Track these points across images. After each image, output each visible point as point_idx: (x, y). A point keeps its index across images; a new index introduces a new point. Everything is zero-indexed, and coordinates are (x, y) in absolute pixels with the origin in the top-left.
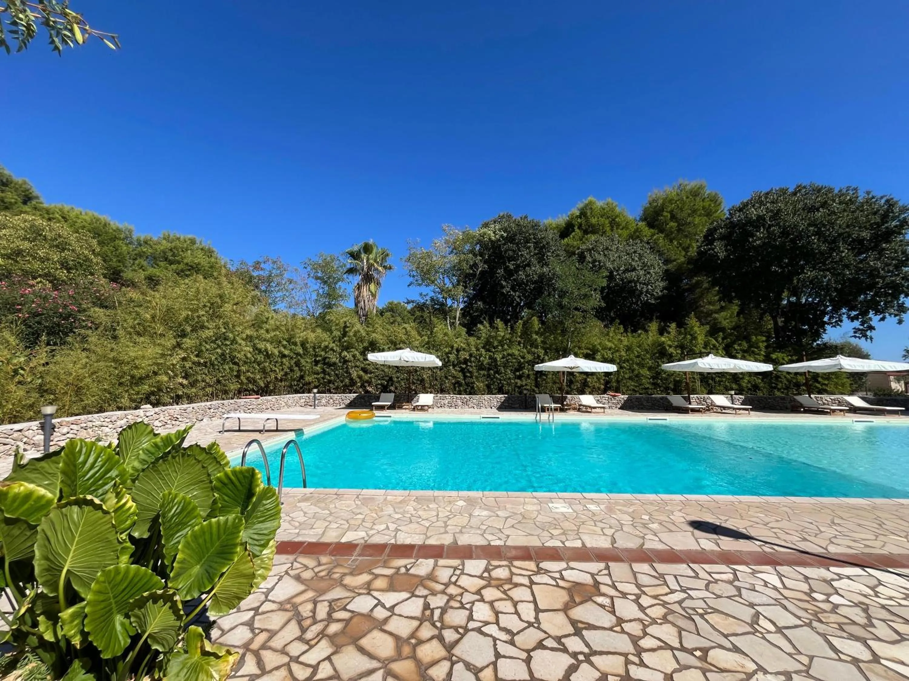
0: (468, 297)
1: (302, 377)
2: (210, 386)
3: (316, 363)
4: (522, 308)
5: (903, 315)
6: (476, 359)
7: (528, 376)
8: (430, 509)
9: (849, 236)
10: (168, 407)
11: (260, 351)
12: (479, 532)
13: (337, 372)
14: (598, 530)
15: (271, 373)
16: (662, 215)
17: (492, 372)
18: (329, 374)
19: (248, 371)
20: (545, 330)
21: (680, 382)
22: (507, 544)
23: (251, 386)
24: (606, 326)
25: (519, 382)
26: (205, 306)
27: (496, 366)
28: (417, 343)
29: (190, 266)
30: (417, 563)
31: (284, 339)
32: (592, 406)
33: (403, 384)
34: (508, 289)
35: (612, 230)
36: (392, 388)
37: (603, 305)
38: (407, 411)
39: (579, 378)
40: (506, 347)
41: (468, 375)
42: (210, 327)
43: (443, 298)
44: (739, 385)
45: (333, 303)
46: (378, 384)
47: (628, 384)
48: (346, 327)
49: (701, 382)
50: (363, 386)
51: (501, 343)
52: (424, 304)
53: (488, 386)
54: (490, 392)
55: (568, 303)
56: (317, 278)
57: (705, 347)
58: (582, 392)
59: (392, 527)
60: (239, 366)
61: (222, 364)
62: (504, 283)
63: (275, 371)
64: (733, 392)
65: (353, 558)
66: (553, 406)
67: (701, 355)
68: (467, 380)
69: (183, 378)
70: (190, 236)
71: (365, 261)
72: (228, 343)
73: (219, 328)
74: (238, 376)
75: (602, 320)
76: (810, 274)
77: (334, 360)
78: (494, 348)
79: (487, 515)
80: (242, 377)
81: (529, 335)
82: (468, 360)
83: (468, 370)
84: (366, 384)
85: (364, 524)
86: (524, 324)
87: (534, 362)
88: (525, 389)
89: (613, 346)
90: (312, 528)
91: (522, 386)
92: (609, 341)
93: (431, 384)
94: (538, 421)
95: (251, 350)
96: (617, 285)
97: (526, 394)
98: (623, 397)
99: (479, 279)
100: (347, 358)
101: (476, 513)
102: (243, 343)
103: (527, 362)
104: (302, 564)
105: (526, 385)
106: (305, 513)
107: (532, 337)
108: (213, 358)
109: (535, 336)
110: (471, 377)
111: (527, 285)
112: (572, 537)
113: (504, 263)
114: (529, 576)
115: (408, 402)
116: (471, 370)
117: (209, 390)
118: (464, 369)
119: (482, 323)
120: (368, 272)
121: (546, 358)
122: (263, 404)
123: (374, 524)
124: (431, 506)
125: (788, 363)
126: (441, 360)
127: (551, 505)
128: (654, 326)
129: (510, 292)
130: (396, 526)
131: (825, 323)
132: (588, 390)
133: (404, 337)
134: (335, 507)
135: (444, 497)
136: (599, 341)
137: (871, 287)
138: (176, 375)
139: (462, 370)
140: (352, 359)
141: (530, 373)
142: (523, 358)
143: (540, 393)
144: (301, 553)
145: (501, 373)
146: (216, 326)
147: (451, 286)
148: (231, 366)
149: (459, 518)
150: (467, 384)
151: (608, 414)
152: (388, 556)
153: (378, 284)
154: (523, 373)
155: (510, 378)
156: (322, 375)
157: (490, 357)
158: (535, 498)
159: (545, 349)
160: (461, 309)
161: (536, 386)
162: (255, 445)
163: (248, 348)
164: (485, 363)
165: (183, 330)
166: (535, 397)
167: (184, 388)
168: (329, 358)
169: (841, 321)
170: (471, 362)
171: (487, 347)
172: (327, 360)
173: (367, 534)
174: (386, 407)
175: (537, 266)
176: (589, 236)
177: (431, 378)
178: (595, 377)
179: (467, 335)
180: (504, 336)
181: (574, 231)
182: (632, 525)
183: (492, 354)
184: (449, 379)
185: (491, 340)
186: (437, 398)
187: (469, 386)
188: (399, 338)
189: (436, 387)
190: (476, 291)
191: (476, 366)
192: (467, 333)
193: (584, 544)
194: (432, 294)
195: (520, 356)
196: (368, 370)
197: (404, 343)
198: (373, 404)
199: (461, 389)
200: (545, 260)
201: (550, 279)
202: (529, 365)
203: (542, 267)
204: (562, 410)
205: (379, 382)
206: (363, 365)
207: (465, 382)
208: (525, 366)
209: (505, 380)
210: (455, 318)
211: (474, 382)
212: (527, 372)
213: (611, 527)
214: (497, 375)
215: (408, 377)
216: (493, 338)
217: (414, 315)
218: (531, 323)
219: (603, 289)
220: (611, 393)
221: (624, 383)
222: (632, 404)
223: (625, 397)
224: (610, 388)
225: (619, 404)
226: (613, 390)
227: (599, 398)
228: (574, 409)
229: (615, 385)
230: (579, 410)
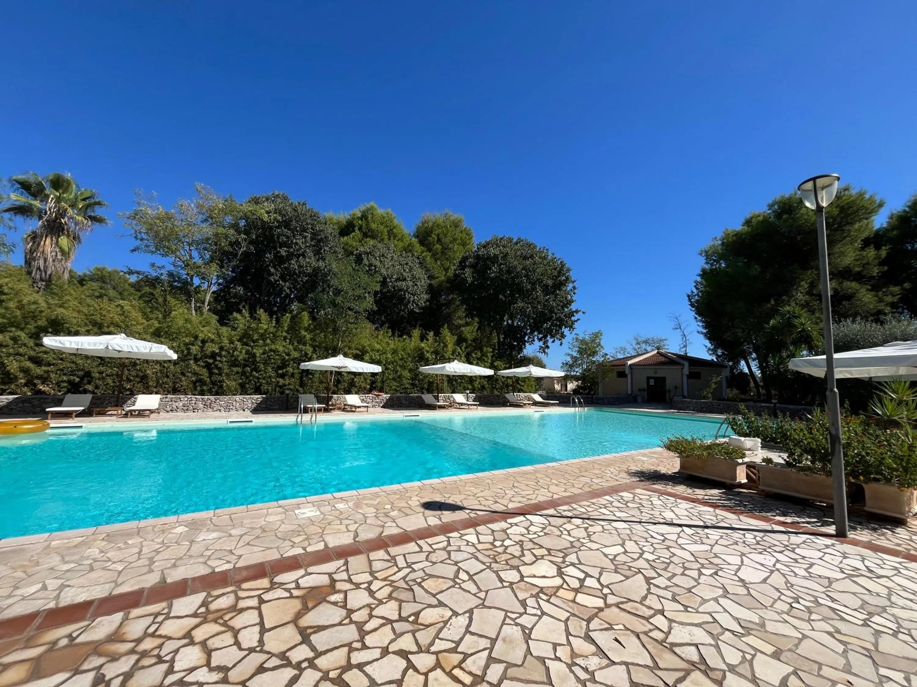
0: (224, 279)
4: (291, 301)
5: (563, 340)
6: (229, 353)
7: (293, 375)
8: (129, 547)
9: (542, 282)
12: (201, 560)
14: (343, 527)
16: (431, 236)
17: (249, 369)
20: (315, 327)
21: (432, 383)
22: (237, 566)
24: (376, 329)
25: (281, 381)
27: (254, 362)
28: (138, 328)
30: (92, 625)
32: (357, 405)
33: (109, 381)
34: (277, 278)
35: (389, 239)
36: (90, 387)
37: (375, 308)
38: (114, 418)
39: (347, 378)
40: (268, 341)
41: (216, 371)
43: (188, 274)
44: (473, 386)
46: (62, 382)
47: (391, 384)
49: (448, 383)
50: (30, 384)
51: (263, 337)
52: (157, 278)
53: (242, 386)
54: (244, 392)
55: (342, 301)
57: (453, 355)
58: (349, 392)
59: (54, 584)
62: (272, 270)
64: (468, 392)
66: (317, 406)
67: (449, 360)
68: (214, 378)
75: (373, 322)
76: (520, 304)
78: (254, 342)
79: (216, 537)
81: (297, 330)
82: (217, 354)
83: (216, 366)
84: (37, 381)
86: (293, 318)
87: (300, 360)
88: (288, 389)
89: (381, 349)
91: (284, 385)
92: (378, 343)
93: (158, 382)
94: (299, 423)
96: (389, 291)
97: (288, 394)
98: (385, 397)
99: (241, 260)
101: (201, 537)
103: (292, 360)
105: (289, 384)
107: (300, 333)
109: (303, 333)
110: (220, 374)
111: (299, 276)
112: (315, 541)
114: (259, 596)
115: (117, 406)
116: (220, 365)
118: (211, 364)
119: (239, 311)
120: (56, 219)
121: (315, 356)
123: (17, 588)
124: (130, 542)
125: (503, 370)
126: (176, 352)
127: (297, 512)
128: (416, 333)
129: (278, 281)
130: (61, 582)
131: (525, 341)
132: (354, 390)
133: (117, 319)
135: (154, 527)
136: (368, 343)
137: (550, 319)
139: (208, 366)
140: (11, 342)
141: (296, 371)
142: (288, 354)
143: (305, 393)
145: (260, 371)
147: (200, 262)
149: (173, 549)
151: (371, 413)
152: (39, 628)
153: (75, 238)
154: (287, 372)
155: (270, 377)
157: (247, 352)
158: (281, 507)
159: (314, 347)
160: (214, 292)
161: (301, 386)
164: (239, 359)
166: (298, 397)
169: (534, 341)
170: (221, 356)
171: (245, 340)
174: (74, 414)
175: (313, 258)
176: (368, 239)
177: (159, 374)
178: (362, 377)
179: (218, 324)
180: (267, 329)
181: (354, 231)
182: (375, 516)
183: (250, 349)
184: (188, 377)
185: (251, 332)
186: (167, 400)
187: (217, 385)
188: (108, 319)
189: (167, 386)
190: (236, 273)
191: (228, 362)
192: (218, 321)
193: (326, 545)
194: (172, 268)
195: (285, 353)
196: (42, 360)
197: (117, 326)
198: (47, 410)
199: (205, 388)
200: (321, 254)
201: (326, 275)
202: (294, 363)
203: (318, 260)
204: (326, 410)
205: (65, 378)
206: (32, 353)
207: (211, 381)
208: (289, 364)
209: (264, 379)
210: (203, 303)
211: (223, 380)
212: (291, 370)
213: (355, 523)
214: (255, 373)
215: (120, 373)
216: (253, 330)
217: (140, 291)
218: (300, 318)
219: (376, 293)
220: (375, 393)
221: (387, 383)
222: (392, 403)
223: (388, 396)
224: (374, 388)
225: (382, 403)
226: (377, 390)
227: (364, 397)
228: (339, 409)
229: (379, 385)
230: (344, 410)
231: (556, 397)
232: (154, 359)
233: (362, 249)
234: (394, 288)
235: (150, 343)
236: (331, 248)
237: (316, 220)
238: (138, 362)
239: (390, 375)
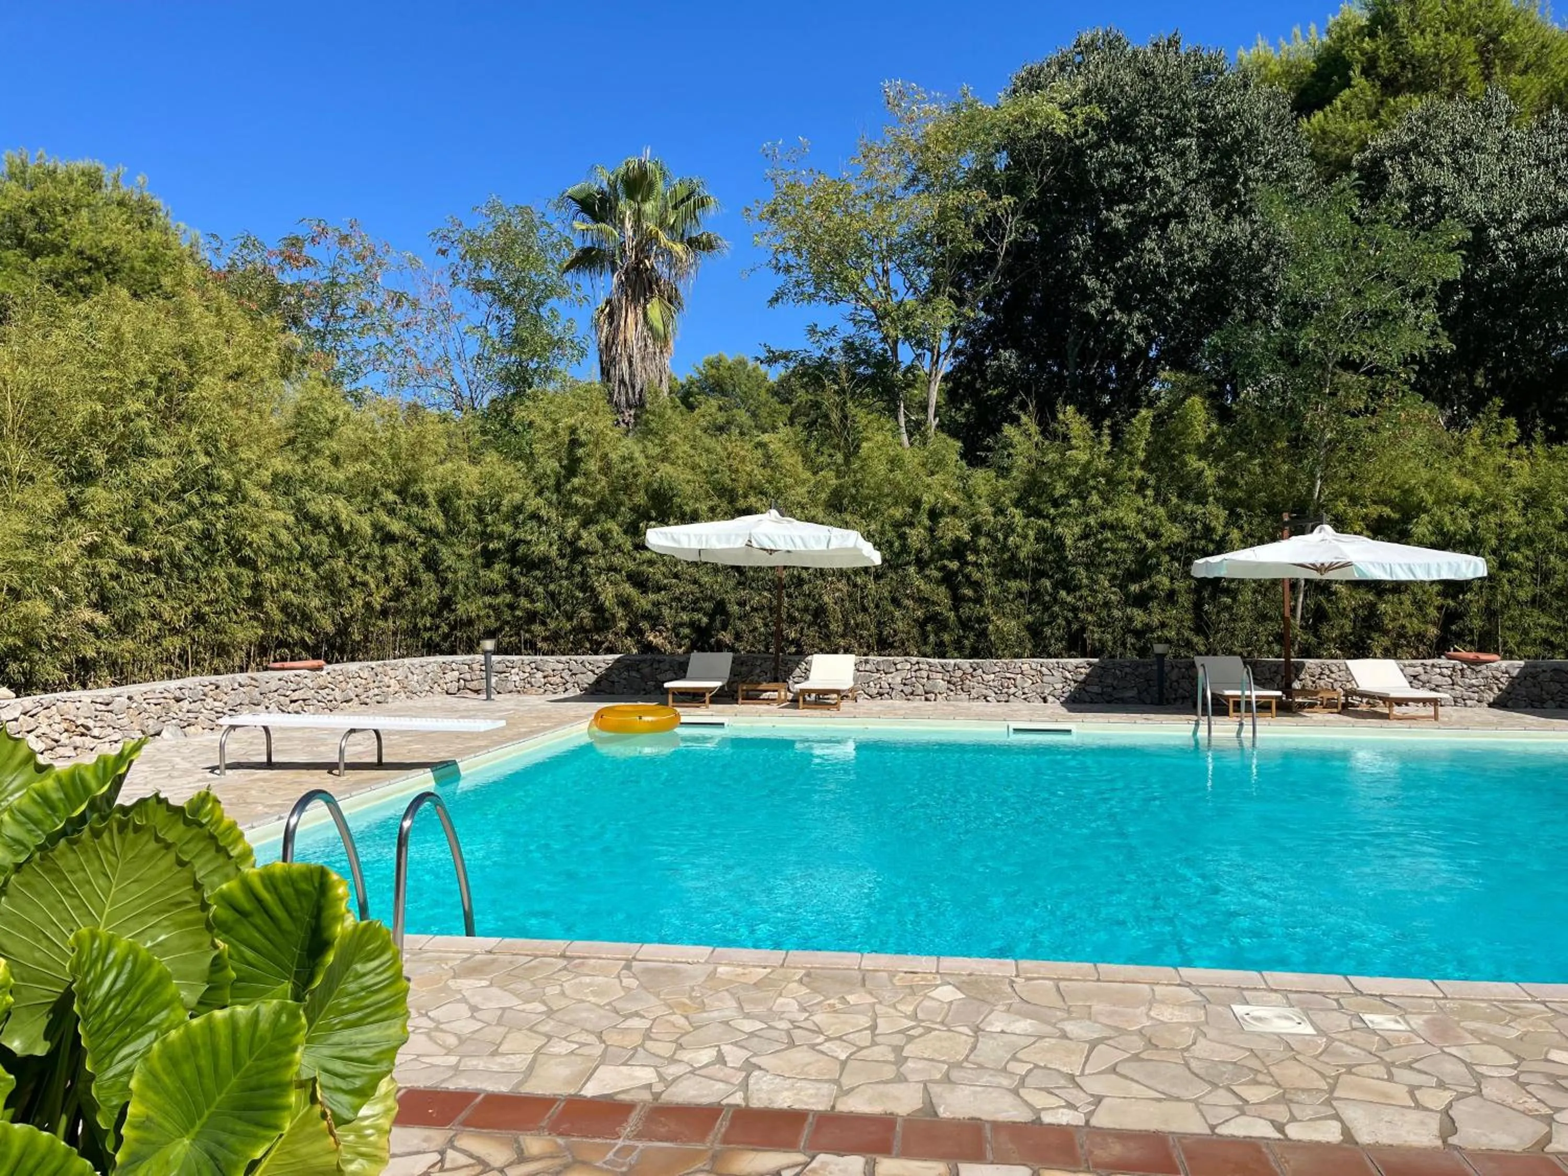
0: (967, 334)
1: (446, 603)
2: (175, 631)
3: (489, 557)
4: (1152, 369)
6: (995, 540)
7: (1171, 596)
8: (850, 1009)
10: (58, 695)
11: (317, 524)
12: (1005, 1082)
13: (552, 587)
14: (1400, 1094)
15: (352, 592)
17: (1047, 583)
18: (528, 594)
19: (285, 586)
20: (1230, 440)
22: (1094, 1122)
23: (294, 632)
24: (1452, 422)
25: (1139, 617)
26: (142, 385)
27: (1061, 563)
28: (799, 493)
29: (90, 259)
30: (814, 1164)
31: (387, 486)
32: (1394, 694)
33: (759, 623)
34: (1105, 304)
35: (1487, 78)
36: (726, 637)
37: (1447, 346)
38: (774, 707)
39: (1349, 601)
40: (1095, 499)
41: (969, 592)
42: (163, 449)
43: (884, 339)
45: (533, 365)
46: (682, 625)
47: (1526, 622)
48: (575, 443)
50: (634, 630)
51: (1079, 487)
52: (824, 363)
53: (1034, 631)
54: (1041, 650)
55: (1318, 342)
56: (478, 286)
58: (1361, 651)
59: (735, 1056)
60: (255, 569)
61: (205, 564)
62: (1092, 283)
63: (365, 584)
65: (620, 1143)
66: (1255, 693)
68: (966, 611)
69: (95, 606)
70: (83, 164)
71: (628, 225)
72: (220, 498)
73: (190, 453)
74: (255, 602)
75: (1443, 401)
77: (543, 548)
78: (1056, 504)
79: (1030, 1030)
80: (267, 604)
81: (1173, 457)
82: (966, 544)
83: (968, 577)
84: (644, 625)
85: (649, 1044)
86: (1159, 421)
87: (1192, 549)
88: (1160, 640)
89: (1478, 492)
90: (494, 1054)
91: (1148, 628)
92: (1463, 473)
93: (846, 624)
94: (1203, 742)
95: (291, 519)
96: (1500, 274)
97: (1161, 656)
98: (1505, 667)
99: (1008, 272)
100: (581, 544)
101: (996, 1024)
102: (265, 498)
103: (1168, 550)
104: (471, 1156)
105: (1163, 625)
106: (474, 1009)
107: (1184, 464)
108: (179, 546)
109: (1194, 462)
110: (978, 601)
111: (1170, 286)
112: (1309, 1112)
113: (1093, 211)
115: (776, 680)
116: (976, 576)
117: (173, 643)
118: (954, 574)
119: (1015, 420)
120: (639, 261)
121: (1235, 534)
122: (334, 684)
123: (680, 1047)
124: (851, 999)
126: (878, 546)
127: (1239, 1009)
129: (1110, 311)
130: (745, 1054)
132: (1379, 641)
133: (760, 475)
134: (563, 993)
135: (892, 974)
136: (1425, 474)
138: (74, 599)
139: (948, 579)
140: (600, 544)
141: (1180, 585)
142: (1154, 535)
143: (1212, 651)
144: (466, 1123)
145: (1078, 587)
146: (180, 447)
147: (910, 301)
148: (234, 570)
149: (940, 1039)
150: (964, 624)
151: (1449, 725)
152: (726, 1140)
153: (672, 299)
154: (1153, 587)
155: (1107, 604)
156: (508, 597)
157: (1042, 536)
158: (1189, 985)
159: (1231, 507)
160: (945, 378)
161: (1199, 630)
162: (318, 808)
163: (280, 515)
164: (1022, 555)
165: (83, 462)
166: (1193, 665)
167: (98, 637)
168: (528, 543)
170: (976, 551)
171: (1032, 501)
172: (522, 549)
173: (660, 1075)
174: (708, 696)
175: (1211, 218)
176: (1401, 99)
177: (847, 604)
178: (1406, 598)
179: (963, 463)
180: (1089, 462)
181: (1347, 83)
182: (1515, 1079)
183: (1047, 524)
184: (906, 608)
185: (1046, 479)
186: (868, 667)
187: (972, 628)
188: (744, 478)
189: (865, 633)
190: (995, 314)
191: (995, 566)
192: (963, 456)
193: (1347, 1132)
194: (847, 330)
195: (1144, 530)
196: (648, 579)
197: (761, 493)
198: (666, 685)
199: (946, 637)
200: (1236, 194)
201: (1257, 263)
202: (1173, 558)
203: (1227, 219)
204: (1286, 708)
205: (685, 617)
206: (631, 565)
207: (959, 617)
208: (1159, 564)
209: (1090, 610)
210: (924, 408)
211: (986, 615)
212: (1166, 581)
213: (1441, 1085)
214: (1063, 593)
215: (775, 603)
216: (1050, 470)
217: (790, 402)
218: (1182, 418)
219: (1448, 287)
220: (1464, 654)
221: (1511, 618)
222: (1536, 691)
223: (1516, 665)
224: (1459, 636)
225: (1491, 689)
226: (1472, 643)
227: (1420, 669)
228: (1329, 705)
229: (1477, 623)
230: (1346, 709)
232: (836, 566)
233: (1382, 141)
234: (1519, 256)
235: (825, 528)
236: (1268, 165)
237: (1211, 84)
238: (805, 575)
239: (1521, 586)
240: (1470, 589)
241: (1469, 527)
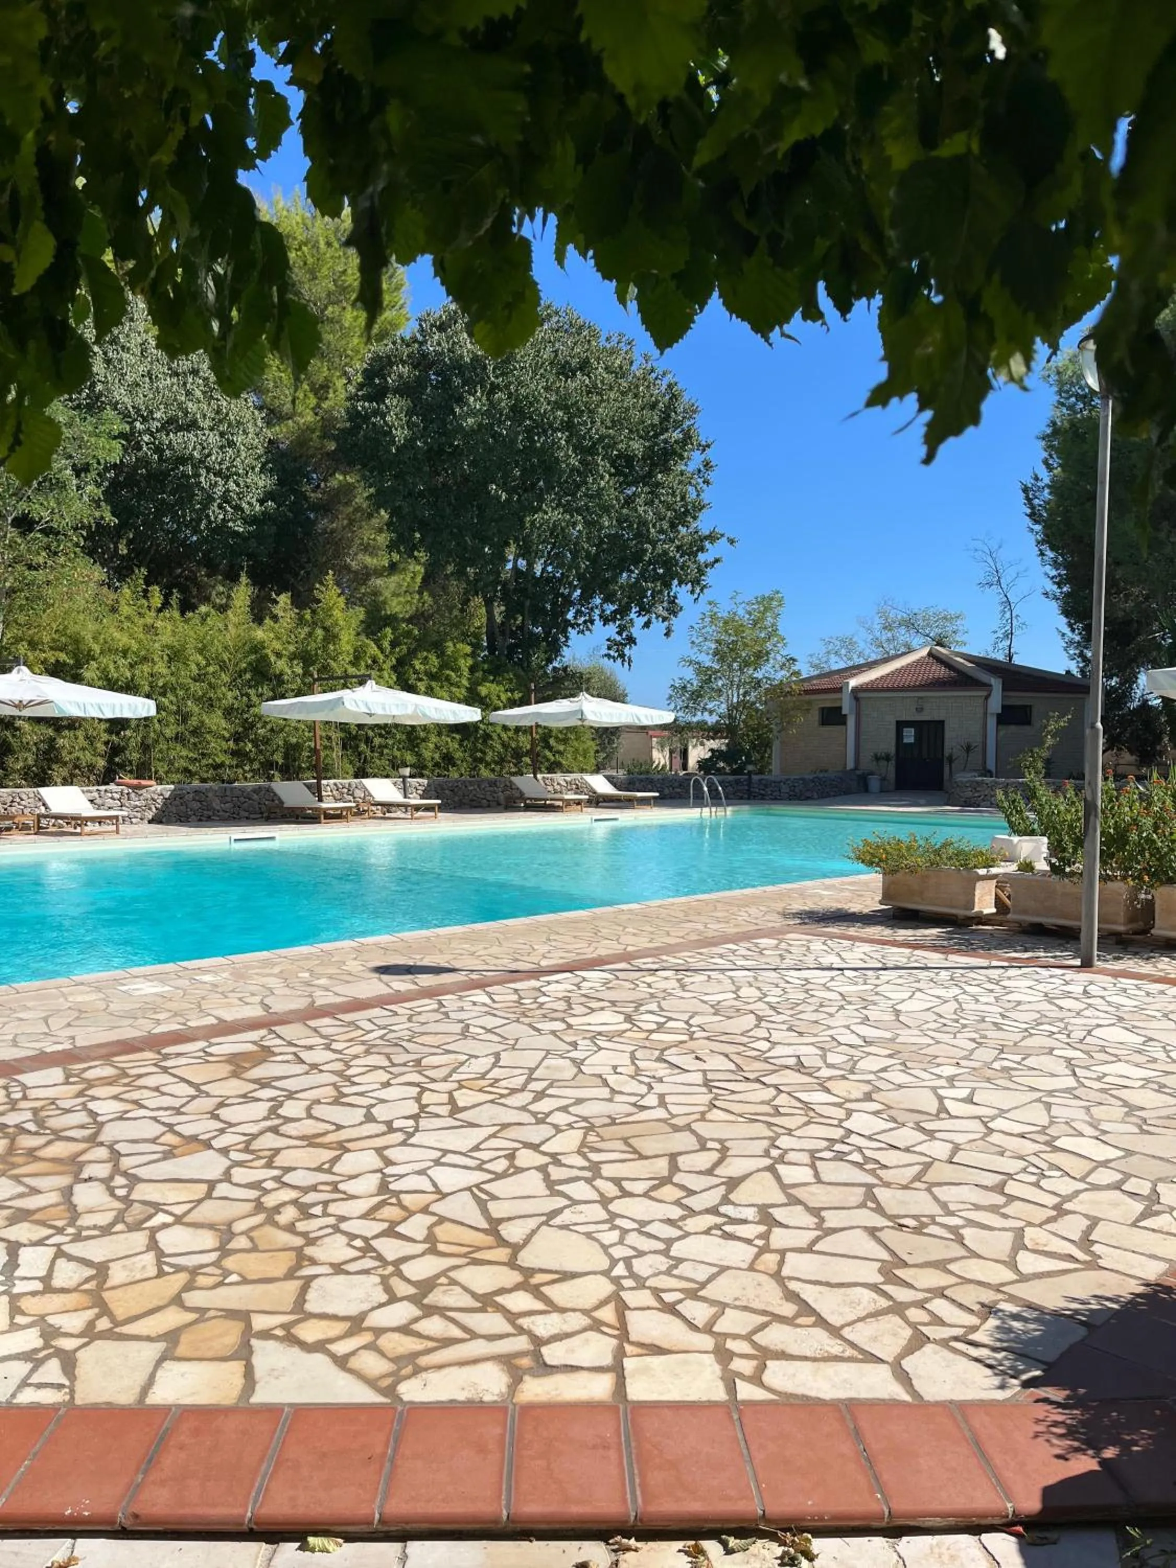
5: (674, 620)
9: (614, 445)
21: (297, 747)
24: (110, 583)
32: (84, 814)
37: (110, 519)
39: (32, 735)
44: (419, 755)
47: (173, 754)
49: (344, 747)
57: (355, 663)
58: (43, 780)
64: (407, 771)
67: (347, 681)
76: (551, 514)
89: (135, 647)
92: (121, 628)
98: (159, 791)
125: (505, 708)
128: (240, 597)
131: (568, 623)
132: (58, 772)
136: (91, 627)
137: (637, 558)
169: (592, 622)
178: (80, 733)
219: (109, 470)
220: (127, 780)
221: (161, 751)
222: (183, 808)
223: (167, 789)
224: (122, 766)
225: (150, 809)
226: (131, 772)
227: (96, 795)
228: (24, 828)
229: (135, 756)
230: (39, 830)
231: (651, 781)
239: (167, 725)
240: (129, 727)
241: (128, 675)
